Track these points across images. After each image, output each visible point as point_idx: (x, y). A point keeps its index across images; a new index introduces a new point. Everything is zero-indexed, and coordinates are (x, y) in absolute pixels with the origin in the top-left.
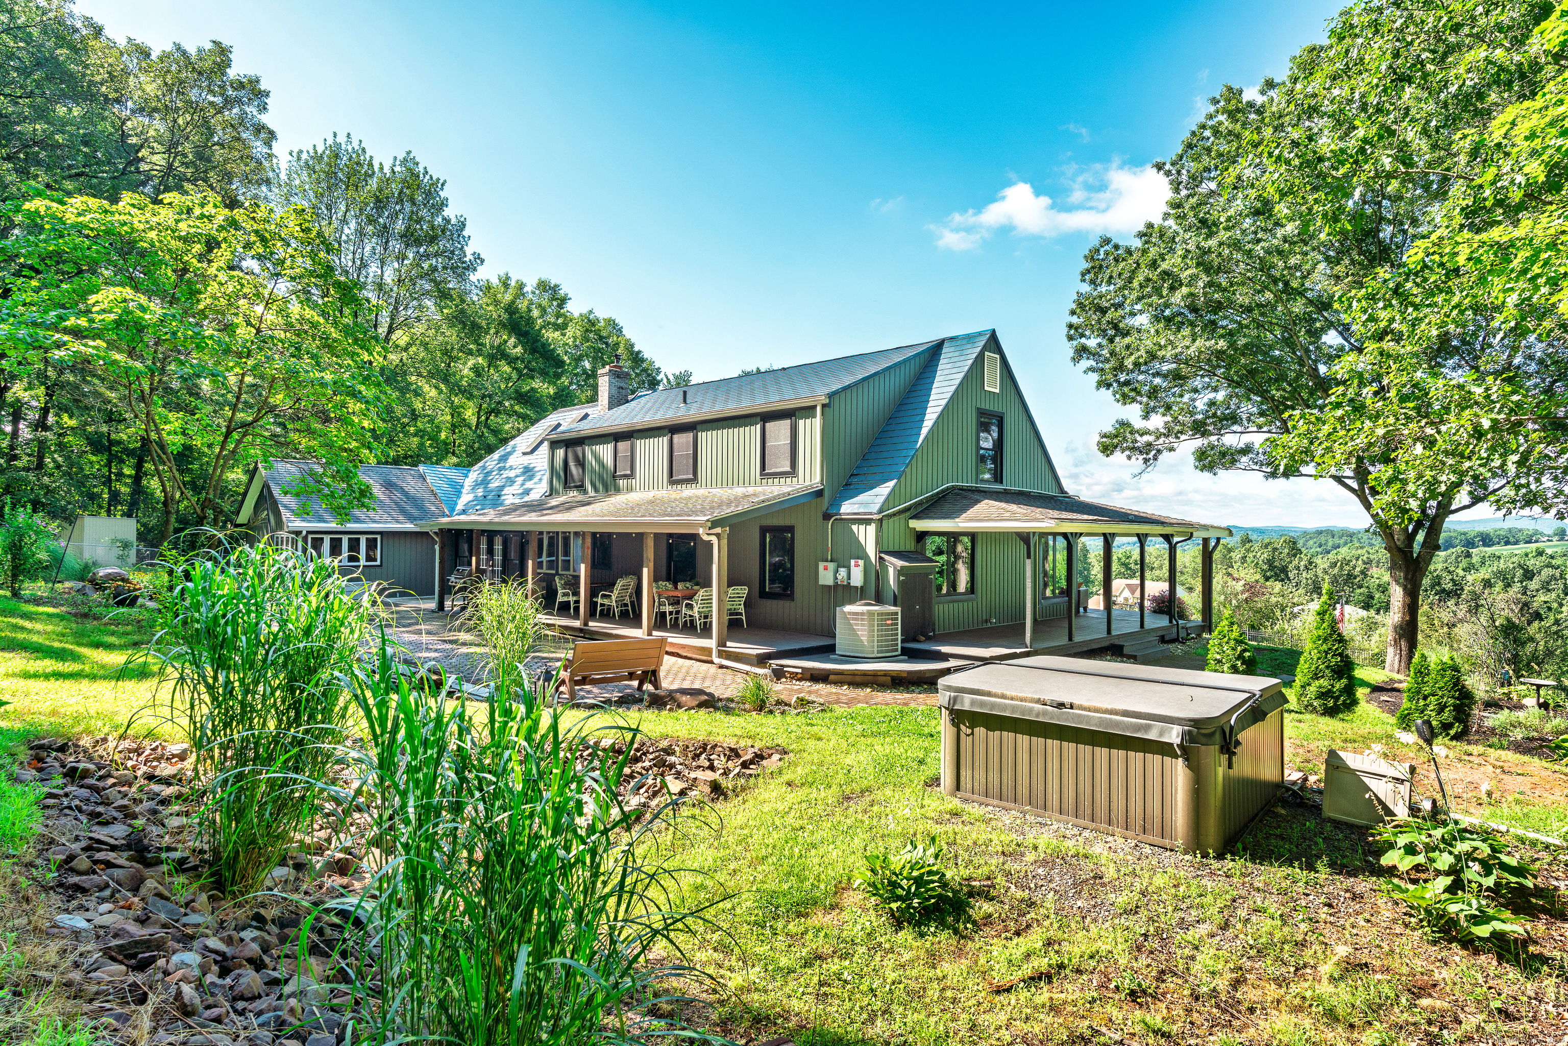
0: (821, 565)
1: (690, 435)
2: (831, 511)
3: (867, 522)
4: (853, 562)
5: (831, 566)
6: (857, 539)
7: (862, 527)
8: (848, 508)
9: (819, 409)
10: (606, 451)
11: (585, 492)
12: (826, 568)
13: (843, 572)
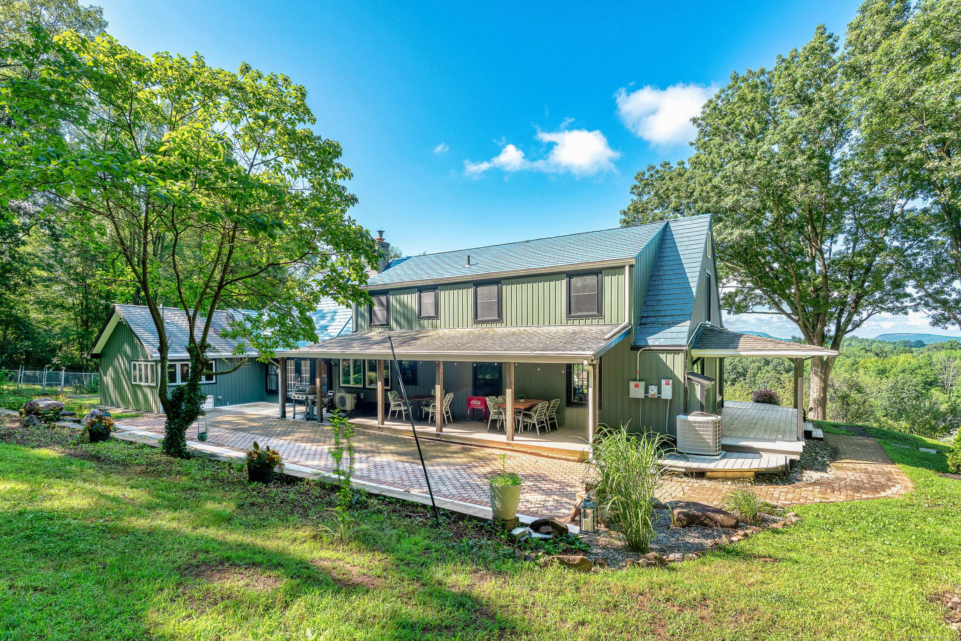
0: (632, 384)
1: (494, 288)
2: (639, 343)
3: (677, 352)
4: (663, 382)
5: (642, 384)
6: (665, 364)
7: (670, 357)
8: (653, 341)
9: (627, 268)
10: (411, 300)
11: (391, 329)
12: (637, 386)
13: (653, 390)
